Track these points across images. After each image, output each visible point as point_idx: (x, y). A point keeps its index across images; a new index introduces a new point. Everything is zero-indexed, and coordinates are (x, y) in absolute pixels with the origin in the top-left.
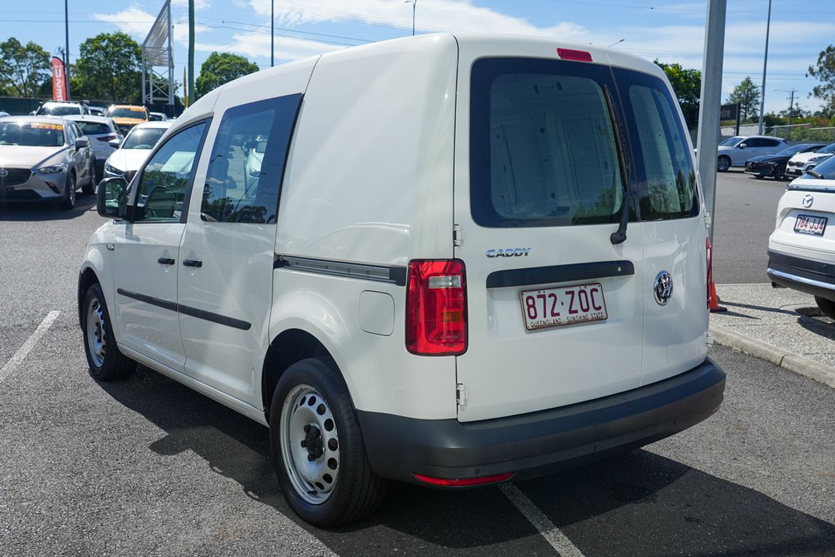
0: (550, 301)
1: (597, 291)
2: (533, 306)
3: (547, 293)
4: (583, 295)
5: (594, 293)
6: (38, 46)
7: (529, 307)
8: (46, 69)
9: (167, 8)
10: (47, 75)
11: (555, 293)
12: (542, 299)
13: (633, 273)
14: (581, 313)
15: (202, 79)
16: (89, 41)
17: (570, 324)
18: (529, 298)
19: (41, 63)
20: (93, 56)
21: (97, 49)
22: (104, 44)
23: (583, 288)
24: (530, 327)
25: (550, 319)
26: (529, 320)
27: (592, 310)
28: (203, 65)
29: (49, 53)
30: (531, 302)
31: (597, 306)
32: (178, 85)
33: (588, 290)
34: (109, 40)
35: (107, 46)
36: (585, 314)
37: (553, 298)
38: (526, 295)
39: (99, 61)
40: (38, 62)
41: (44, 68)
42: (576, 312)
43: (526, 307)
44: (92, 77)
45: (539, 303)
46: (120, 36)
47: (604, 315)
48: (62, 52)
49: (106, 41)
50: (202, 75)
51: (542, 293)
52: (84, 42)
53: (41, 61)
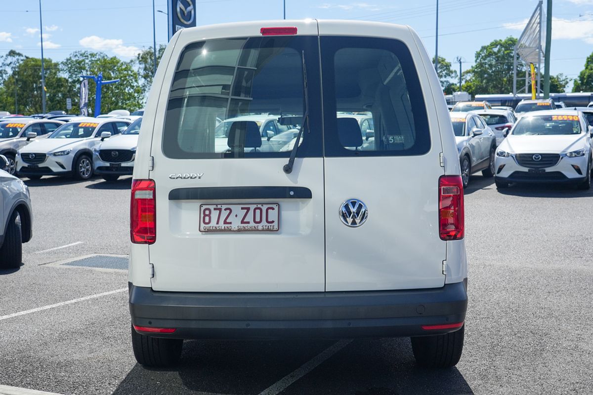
0: (224, 214)
1: (273, 209)
2: (209, 216)
3: (224, 207)
4: (258, 212)
5: (270, 211)
6: (442, 58)
7: (205, 215)
8: (447, 77)
9: (539, 8)
10: (447, 82)
11: (231, 208)
12: (218, 211)
13: (311, 198)
14: (252, 224)
15: (586, 72)
16: (484, 48)
17: (239, 231)
18: (206, 209)
19: (444, 72)
20: (486, 61)
21: (490, 55)
22: (496, 50)
23: (259, 206)
24: (203, 230)
25: (222, 225)
26: (203, 225)
27: (264, 222)
28: (588, 58)
29: (450, 63)
30: (207, 212)
31: (270, 220)
32: (568, 80)
33: (264, 208)
34: (501, 45)
35: (499, 51)
36: (256, 225)
37: (228, 211)
38: (204, 207)
39: (491, 66)
40: (441, 72)
41: (445, 77)
42: (248, 223)
43: (202, 215)
44: (484, 79)
45: (215, 215)
46: (512, 41)
47: (276, 227)
48: (460, 60)
49: (498, 47)
50: (587, 68)
51: (219, 206)
52: (479, 49)
53: (444, 71)
